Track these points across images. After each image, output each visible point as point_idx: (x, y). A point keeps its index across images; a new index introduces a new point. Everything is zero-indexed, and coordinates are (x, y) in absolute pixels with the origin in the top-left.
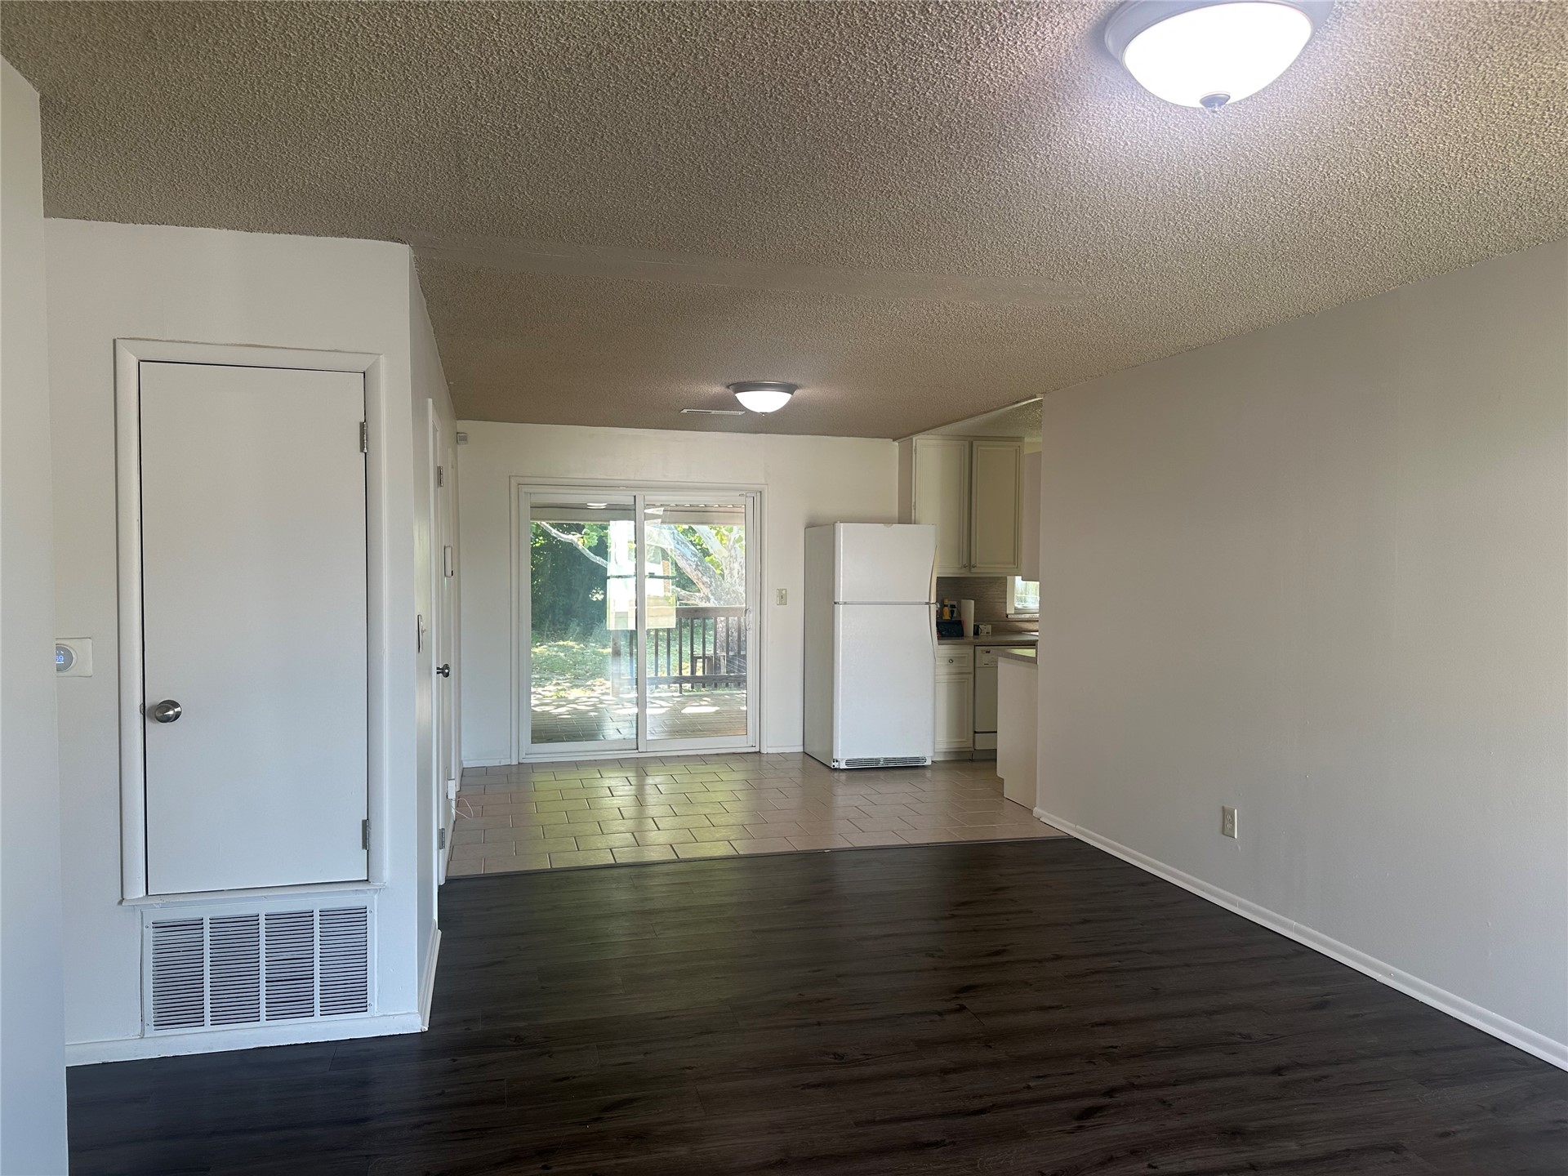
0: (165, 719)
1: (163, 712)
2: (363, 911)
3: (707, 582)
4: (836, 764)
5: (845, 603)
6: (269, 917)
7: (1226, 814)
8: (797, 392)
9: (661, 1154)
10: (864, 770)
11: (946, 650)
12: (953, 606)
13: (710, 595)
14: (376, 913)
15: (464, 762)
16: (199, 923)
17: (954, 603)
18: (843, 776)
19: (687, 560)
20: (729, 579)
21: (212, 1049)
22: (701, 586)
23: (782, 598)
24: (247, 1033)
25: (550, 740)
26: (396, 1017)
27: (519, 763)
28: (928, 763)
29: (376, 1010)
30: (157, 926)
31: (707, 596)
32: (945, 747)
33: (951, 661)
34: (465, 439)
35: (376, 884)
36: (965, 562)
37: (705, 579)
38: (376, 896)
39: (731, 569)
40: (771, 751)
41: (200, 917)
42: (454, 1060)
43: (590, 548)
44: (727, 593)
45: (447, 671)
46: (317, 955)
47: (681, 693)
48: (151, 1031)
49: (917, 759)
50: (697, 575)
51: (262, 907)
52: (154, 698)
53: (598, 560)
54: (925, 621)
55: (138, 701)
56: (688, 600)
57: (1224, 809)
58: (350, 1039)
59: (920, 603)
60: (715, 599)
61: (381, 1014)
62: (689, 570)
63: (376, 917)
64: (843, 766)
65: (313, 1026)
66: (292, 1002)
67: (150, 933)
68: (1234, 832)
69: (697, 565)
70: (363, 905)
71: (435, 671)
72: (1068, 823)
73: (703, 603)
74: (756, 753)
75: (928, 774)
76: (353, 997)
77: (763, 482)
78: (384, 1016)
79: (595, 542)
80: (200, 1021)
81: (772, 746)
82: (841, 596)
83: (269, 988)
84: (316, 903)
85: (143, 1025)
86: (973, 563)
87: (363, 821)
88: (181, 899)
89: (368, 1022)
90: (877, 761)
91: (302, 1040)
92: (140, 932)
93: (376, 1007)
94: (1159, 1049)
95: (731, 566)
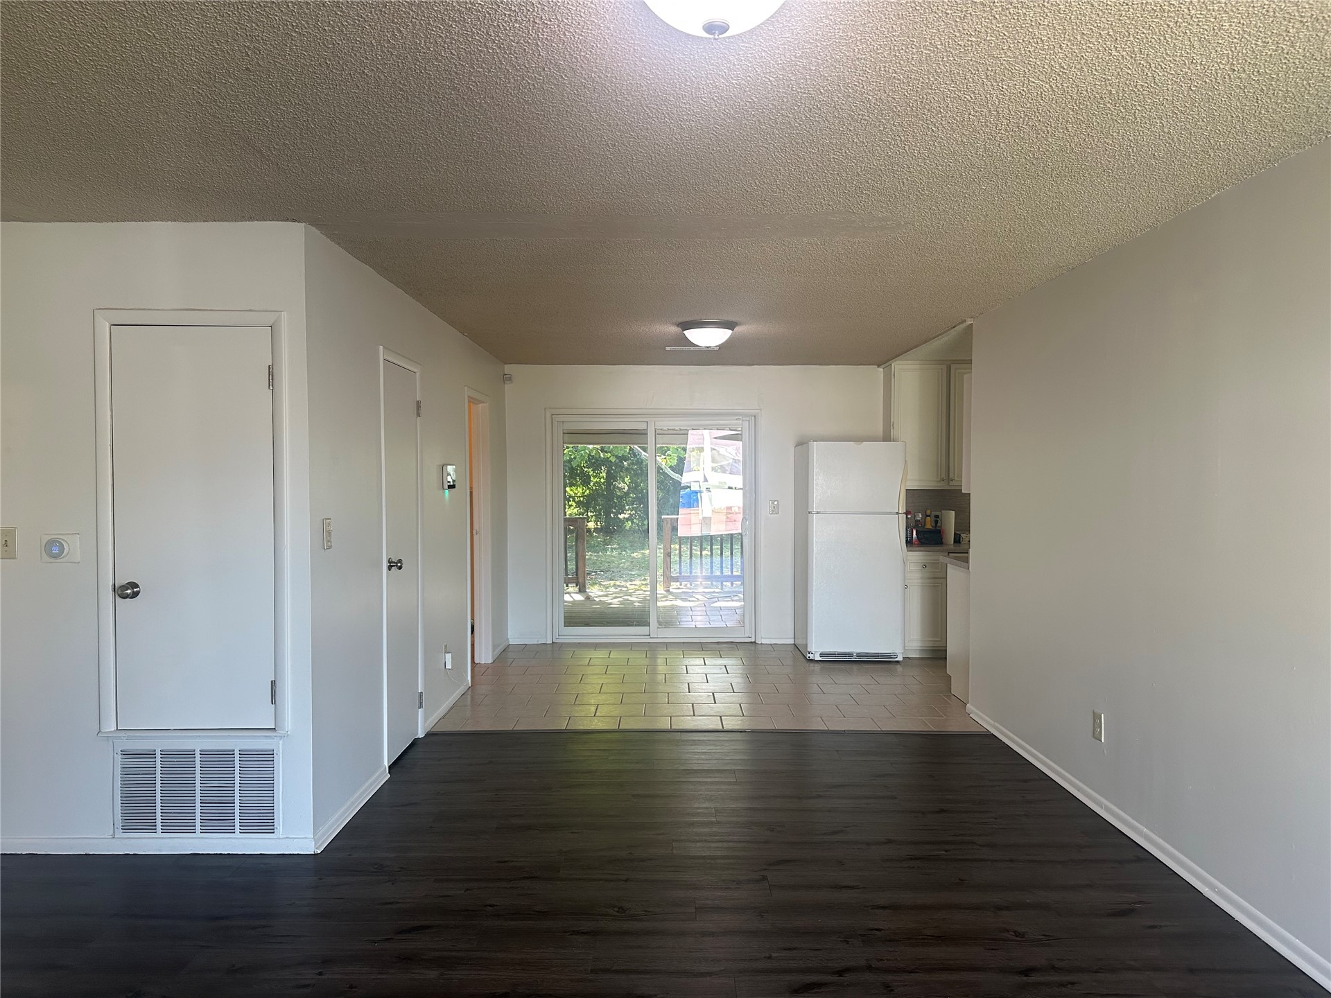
0: (126, 596)
1: (128, 591)
2: (271, 753)
4: (811, 656)
5: (817, 513)
6: (202, 752)
7: (1096, 717)
8: (737, 329)
9: (414, 975)
10: (838, 662)
11: (917, 556)
12: (937, 517)
14: (281, 756)
15: (510, 640)
16: (153, 753)
17: (937, 513)
18: (817, 667)
21: (161, 851)
23: (775, 510)
24: (186, 840)
25: (587, 625)
26: (295, 840)
27: (553, 643)
28: (900, 658)
29: (281, 833)
30: (124, 753)
32: (920, 645)
33: (925, 566)
34: (510, 379)
35: (280, 732)
36: (943, 476)
38: (281, 742)
40: (764, 641)
41: (153, 748)
42: (321, 879)
43: (671, 467)
45: (399, 564)
46: (237, 785)
47: (722, 589)
48: (119, 833)
49: (889, 655)
51: (198, 744)
52: (122, 581)
53: (676, 476)
54: (895, 530)
55: (111, 583)
57: (1094, 713)
58: (261, 854)
59: (890, 513)
61: (285, 836)
63: (281, 759)
64: (818, 658)
65: (233, 841)
66: (219, 821)
67: (119, 758)
68: (1101, 736)
70: (270, 748)
71: (385, 565)
72: (989, 720)
74: (751, 642)
75: (899, 668)
76: (263, 822)
77: (757, 408)
78: (287, 838)
79: (674, 462)
80: (153, 829)
81: (766, 638)
82: (815, 506)
83: (203, 808)
84: (237, 744)
85: (114, 830)
86: (951, 476)
87: (272, 681)
88: (138, 734)
89: (274, 841)
90: (850, 654)
91: (226, 850)
92: (112, 756)
93: (281, 831)
94: (921, 937)
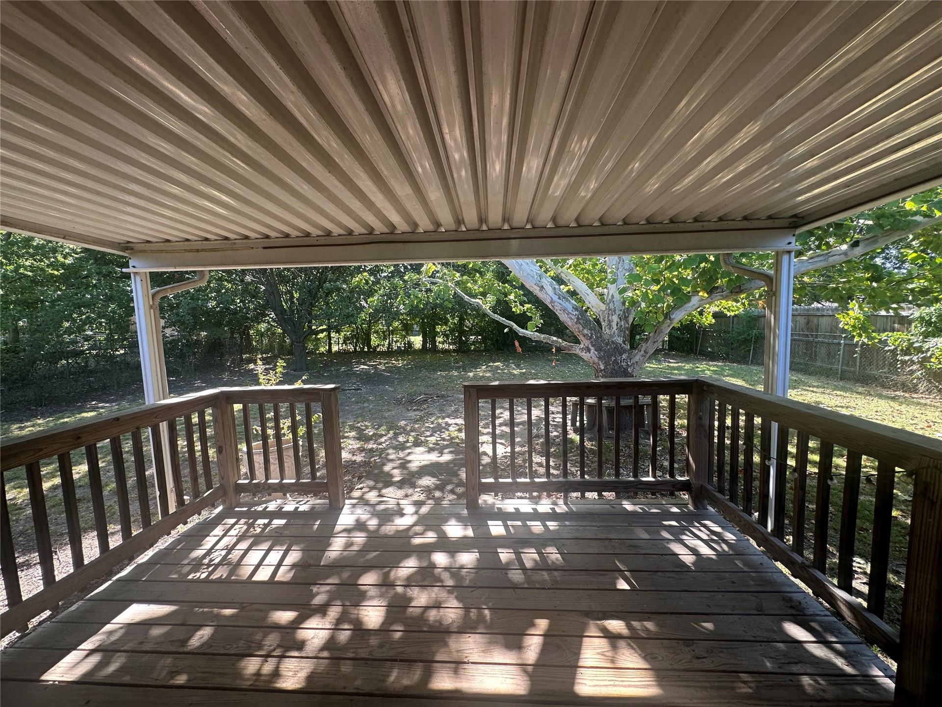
3: (587, 334)
13: (590, 346)
19: (568, 314)
20: (607, 330)
22: (581, 338)
31: (588, 347)
37: (586, 331)
39: (610, 322)
44: (607, 344)
50: (578, 328)
56: (569, 350)
60: (596, 350)
62: (570, 324)
69: (578, 319)
73: (584, 353)
95: (610, 318)
